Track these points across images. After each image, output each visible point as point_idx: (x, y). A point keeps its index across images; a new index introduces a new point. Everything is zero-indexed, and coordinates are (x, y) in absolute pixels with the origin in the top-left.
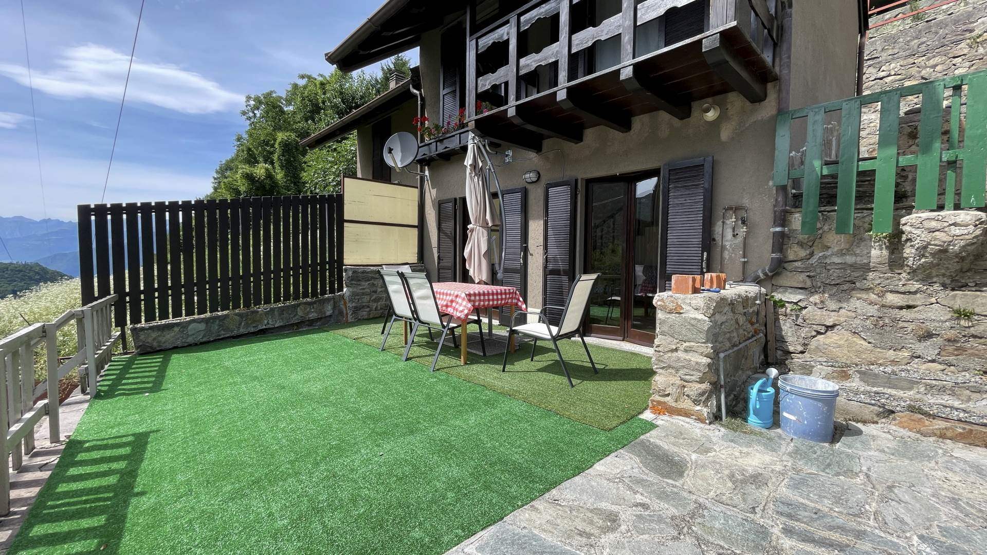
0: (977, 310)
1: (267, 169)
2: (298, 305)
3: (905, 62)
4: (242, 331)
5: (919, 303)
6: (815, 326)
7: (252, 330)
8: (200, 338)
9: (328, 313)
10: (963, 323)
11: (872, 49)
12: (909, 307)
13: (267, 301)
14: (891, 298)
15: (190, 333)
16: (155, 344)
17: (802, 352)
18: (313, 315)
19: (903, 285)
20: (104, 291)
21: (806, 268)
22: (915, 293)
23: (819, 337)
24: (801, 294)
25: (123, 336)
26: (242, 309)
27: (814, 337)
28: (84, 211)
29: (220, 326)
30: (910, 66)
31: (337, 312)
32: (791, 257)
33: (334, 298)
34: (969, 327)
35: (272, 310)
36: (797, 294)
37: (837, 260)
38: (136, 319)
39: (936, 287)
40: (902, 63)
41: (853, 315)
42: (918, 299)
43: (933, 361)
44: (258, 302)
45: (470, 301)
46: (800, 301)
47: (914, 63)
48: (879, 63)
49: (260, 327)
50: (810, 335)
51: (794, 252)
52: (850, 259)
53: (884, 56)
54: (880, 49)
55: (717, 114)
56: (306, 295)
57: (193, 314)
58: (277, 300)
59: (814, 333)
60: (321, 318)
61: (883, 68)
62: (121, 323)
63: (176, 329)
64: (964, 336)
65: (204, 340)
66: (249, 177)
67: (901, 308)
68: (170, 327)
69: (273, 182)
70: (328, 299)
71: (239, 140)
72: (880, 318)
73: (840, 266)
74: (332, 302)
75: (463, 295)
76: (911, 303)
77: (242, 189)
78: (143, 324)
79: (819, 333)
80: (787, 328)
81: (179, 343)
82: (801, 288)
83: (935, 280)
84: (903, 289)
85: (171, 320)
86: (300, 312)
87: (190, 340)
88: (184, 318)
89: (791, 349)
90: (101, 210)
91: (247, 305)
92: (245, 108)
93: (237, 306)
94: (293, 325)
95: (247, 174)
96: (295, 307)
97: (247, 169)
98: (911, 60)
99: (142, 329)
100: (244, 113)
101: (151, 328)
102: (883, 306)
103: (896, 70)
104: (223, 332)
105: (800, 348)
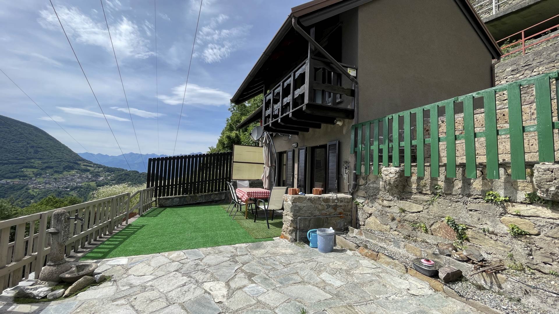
0: (406, 210)
1: (236, 134)
2: (212, 194)
3: (548, 66)
4: (191, 202)
5: (391, 205)
6: (366, 214)
7: (194, 202)
8: (177, 204)
9: (223, 198)
10: (403, 214)
11: (527, 60)
12: (390, 207)
13: (201, 192)
14: (386, 203)
15: (174, 202)
16: (164, 204)
17: (364, 225)
18: (217, 199)
19: (388, 197)
20: (152, 185)
21: (364, 189)
22: (391, 201)
23: (368, 218)
24: (363, 199)
25: (156, 201)
26: (192, 194)
27: (367, 218)
28: (150, 160)
29: (184, 200)
30: (551, 68)
31: (227, 198)
32: (360, 184)
33: (226, 192)
34: (404, 216)
35: (202, 195)
36: (362, 199)
37: (372, 185)
38: (160, 196)
39: (396, 199)
40: (546, 67)
41: (375, 209)
42: (392, 204)
43: (395, 230)
44: (198, 193)
45: (248, 195)
46: (363, 202)
47: (554, 66)
48: (532, 67)
49: (197, 202)
50: (365, 217)
51: (362, 182)
52: (375, 185)
53: (534, 63)
54: (532, 59)
55: (342, 124)
56: (215, 191)
57: (176, 195)
58: (205, 192)
59: (366, 217)
60: (220, 200)
61: (535, 70)
62: (156, 196)
63: (170, 200)
64: (403, 220)
65: (179, 204)
66: (229, 137)
67: (387, 207)
68: (169, 198)
69: (239, 139)
70: (224, 193)
71: (227, 121)
72: (382, 211)
73: (372, 188)
74: (225, 194)
75: (246, 193)
76: (390, 205)
77: (226, 143)
78: (162, 197)
79: (368, 217)
80: (360, 213)
81: (170, 205)
82: (364, 197)
83: (395, 195)
84: (387, 199)
85: (169, 197)
86: (212, 197)
87: (174, 204)
88: (173, 196)
89: (360, 223)
90: (154, 160)
91: (194, 193)
92: (230, 107)
93: (191, 193)
94: (209, 202)
95: (228, 136)
96: (211, 195)
97: (228, 133)
98: (552, 65)
99: (161, 199)
100: (229, 109)
101: (163, 199)
102: (383, 206)
103: (543, 71)
104: (185, 202)
105: (363, 223)
